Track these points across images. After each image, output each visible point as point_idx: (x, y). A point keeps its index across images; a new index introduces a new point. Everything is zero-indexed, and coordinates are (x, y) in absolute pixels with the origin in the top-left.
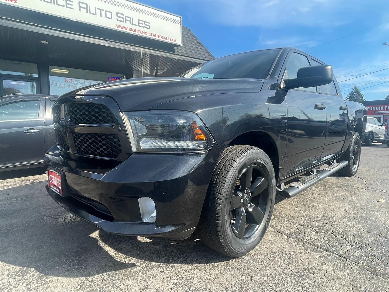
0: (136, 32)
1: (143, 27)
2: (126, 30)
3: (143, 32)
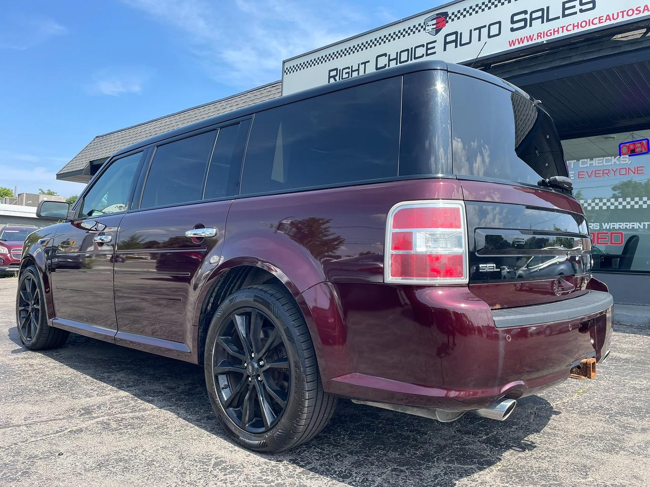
0: (556, 33)
1: (575, 13)
2: (530, 43)
3: (576, 24)
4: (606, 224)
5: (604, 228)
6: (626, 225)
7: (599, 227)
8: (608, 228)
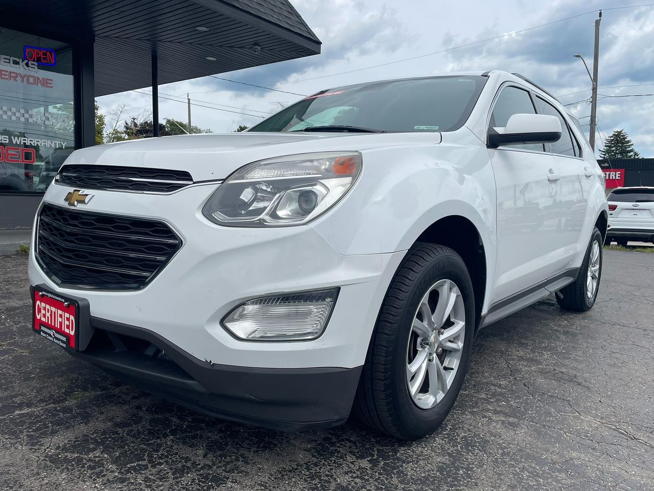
4: (16, 138)
5: (14, 143)
6: (37, 141)
7: (8, 140)
8: (18, 143)
